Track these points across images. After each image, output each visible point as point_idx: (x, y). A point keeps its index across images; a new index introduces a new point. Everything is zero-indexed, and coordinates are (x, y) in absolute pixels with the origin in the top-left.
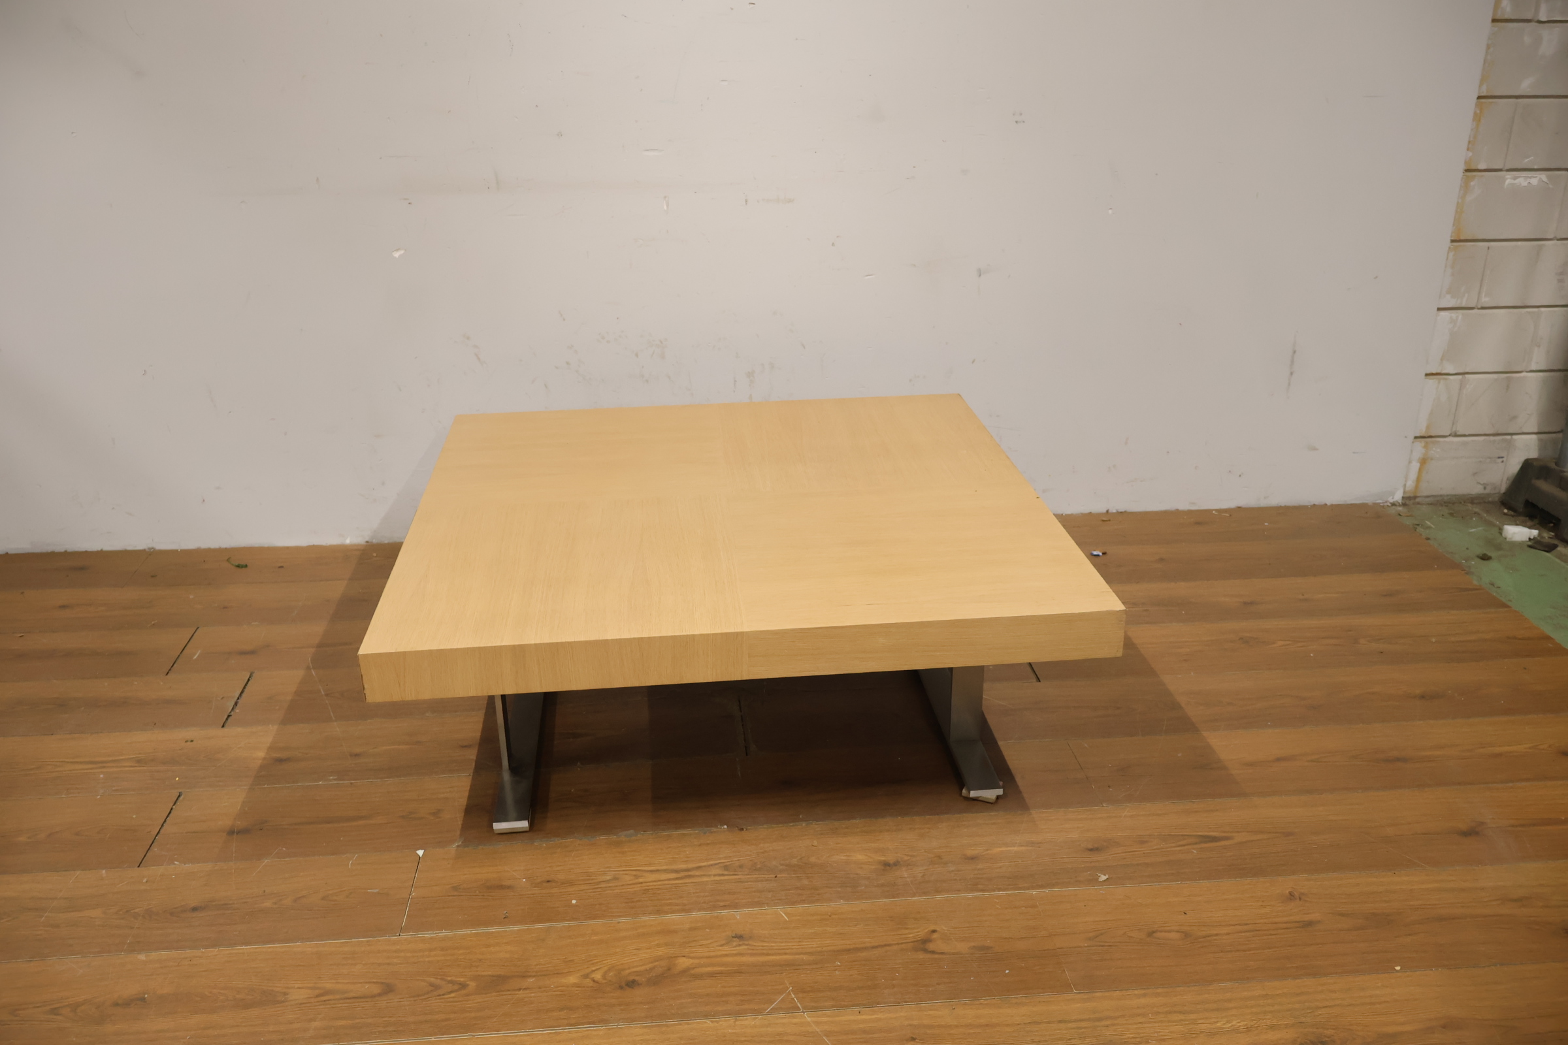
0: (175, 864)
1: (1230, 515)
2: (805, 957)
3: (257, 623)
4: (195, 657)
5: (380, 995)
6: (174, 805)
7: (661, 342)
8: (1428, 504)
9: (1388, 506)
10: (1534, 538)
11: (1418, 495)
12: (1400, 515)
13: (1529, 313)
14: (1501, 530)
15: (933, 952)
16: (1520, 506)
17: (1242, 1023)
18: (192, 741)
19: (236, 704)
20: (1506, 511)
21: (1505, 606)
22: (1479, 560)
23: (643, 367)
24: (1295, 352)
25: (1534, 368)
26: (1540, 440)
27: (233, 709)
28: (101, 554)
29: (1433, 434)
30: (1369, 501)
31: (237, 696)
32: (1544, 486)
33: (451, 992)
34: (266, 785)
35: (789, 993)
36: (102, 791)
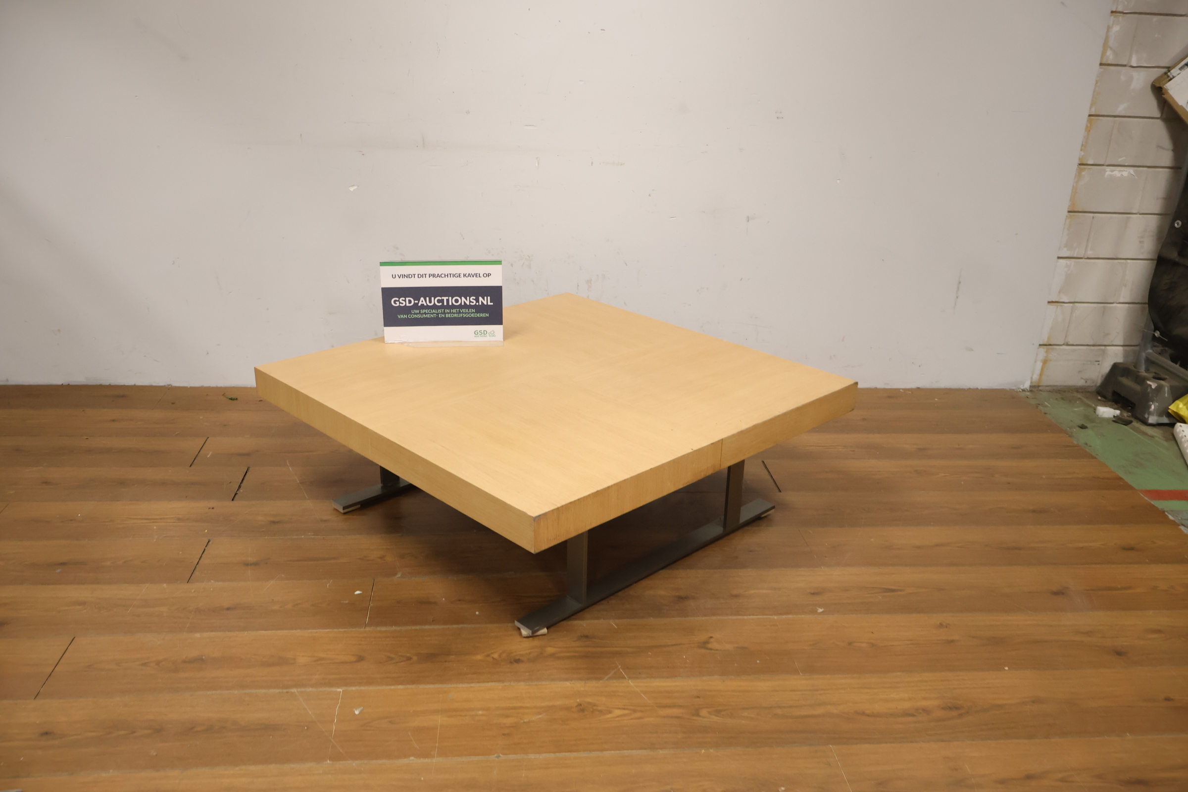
0: (211, 582)
1: (912, 393)
2: (628, 649)
3: (249, 436)
4: (208, 456)
5: (356, 662)
6: (206, 546)
7: (529, 257)
8: (1047, 391)
9: (1019, 391)
10: (1117, 416)
11: (1041, 385)
12: (1027, 397)
13: (1120, 263)
14: (1095, 409)
15: (711, 649)
16: (1109, 395)
18: (213, 508)
19: (240, 487)
20: (1099, 398)
21: (1093, 457)
22: (1079, 429)
23: (516, 273)
24: (960, 283)
25: (1122, 301)
26: (1125, 351)
27: (238, 490)
29: (1052, 343)
30: (1007, 387)
31: (239, 482)
32: (1126, 381)
33: (402, 661)
34: (266, 537)
35: (619, 669)
36: (156, 537)
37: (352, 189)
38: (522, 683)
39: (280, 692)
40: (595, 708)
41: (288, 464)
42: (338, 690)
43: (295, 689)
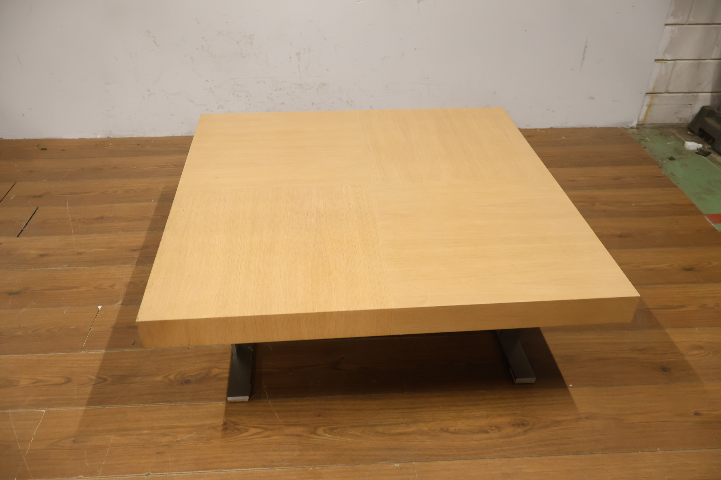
1: (546, 132)
2: (275, 370)
3: (45, 181)
4: (11, 199)
5: (64, 384)
7: (251, 36)
8: (650, 128)
9: (629, 129)
10: (700, 149)
11: (645, 123)
12: (633, 134)
13: (714, 27)
14: (684, 143)
15: (340, 370)
16: (697, 131)
17: (486, 413)
18: (1, 244)
19: (27, 224)
20: (689, 133)
21: (675, 186)
22: (669, 160)
23: (242, 49)
24: (586, 47)
25: (713, 57)
26: (712, 96)
27: (25, 227)
29: (656, 92)
30: (619, 126)
31: (28, 219)
32: (711, 121)
33: (98, 383)
34: (32, 269)
35: (264, 389)
38: (186, 404)
40: (236, 426)
41: (67, 204)
42: (43, 411)
43: (10, 410)
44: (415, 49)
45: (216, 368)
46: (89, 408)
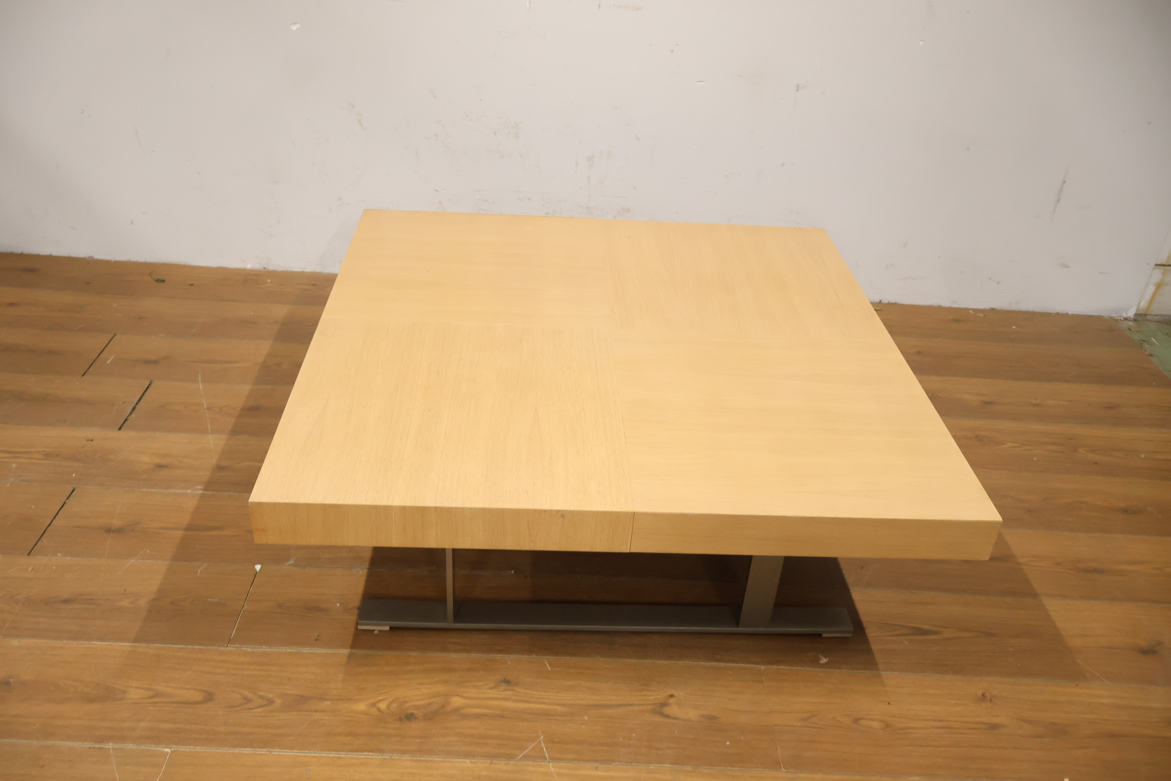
0: (57, 556)
1: (984, 316)
2: (559, 708)
3: (162, 335)
4: (108, 362)
5: (200, 703)
6: (67, 499)
7: (517, 124)
8: (1156, 321)
9: (1121, 320)
11: (1148, 313)
12: (1130, 329)
15: (668, 717)
18: (92, 440)
19: (134, 409)
23: (500, 144)
24: (1064, 182)
27: (131, 413)
28: (50, 259)
30: (1105, 314)
31: (136, 402)
33: (259, 707)
34: (144, 489)
35: (540, 741)
36: (12, 480)
37: (294, 28)
38: (407, 757)
39: (90, 748)
41: (200, 379)
42: (166, 750)
43: (111, 744)
44: (783, 165)
45: (458, 695)
46: (245, 752)
